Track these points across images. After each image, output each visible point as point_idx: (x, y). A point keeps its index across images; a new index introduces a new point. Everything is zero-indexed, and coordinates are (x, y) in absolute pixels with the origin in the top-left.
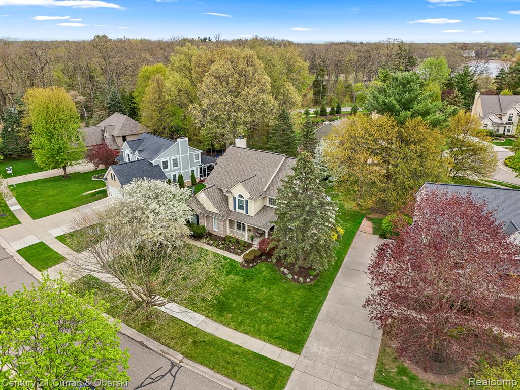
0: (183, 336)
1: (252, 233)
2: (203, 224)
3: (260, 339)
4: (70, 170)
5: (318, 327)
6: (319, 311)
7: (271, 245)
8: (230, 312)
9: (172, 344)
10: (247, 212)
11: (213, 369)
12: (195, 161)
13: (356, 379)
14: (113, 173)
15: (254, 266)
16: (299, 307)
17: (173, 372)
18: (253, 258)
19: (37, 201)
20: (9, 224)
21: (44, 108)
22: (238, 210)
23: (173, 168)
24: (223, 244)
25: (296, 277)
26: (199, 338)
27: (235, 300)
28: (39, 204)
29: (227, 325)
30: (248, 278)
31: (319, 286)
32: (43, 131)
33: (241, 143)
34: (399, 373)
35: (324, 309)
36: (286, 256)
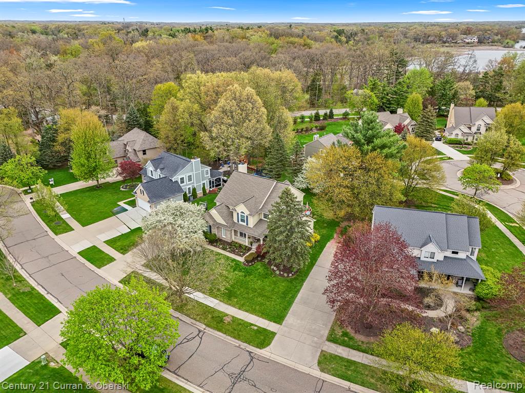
0: (205, 313)
1: (251, 240)
2: (214, 232)
3: (256, 315)
4: (102, 181)
5: (294, 307)
6: (296, 297)
7: (265, 250)
8: (236, 297)
9: (198, 319)
10: (247, 224)
11: (225, 333)
12: (205, 176)
13: (316, 339)
14: (142, 189)
15: (252, 265)
16: (283, 294)
17: (200, 336)
18: (251, 259)
19: (81, 210)
20: (65, 231)
21: (82, 133)
22: (240, 222)
23: (188, 183)
24: (230, 248)
25: (282, 273)
26: (216, 314)
27: (239, 289)
28: (84, 213)
29: (234, 306)
30: (247, 273)
31: (297, 279)
32: (82, 152)
33: (243, 168)
34: (342, 336)
35: (299, 295)
36: (274, 259)
